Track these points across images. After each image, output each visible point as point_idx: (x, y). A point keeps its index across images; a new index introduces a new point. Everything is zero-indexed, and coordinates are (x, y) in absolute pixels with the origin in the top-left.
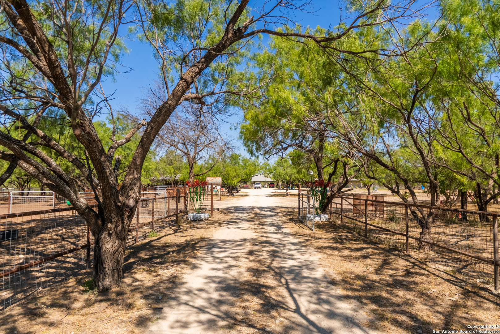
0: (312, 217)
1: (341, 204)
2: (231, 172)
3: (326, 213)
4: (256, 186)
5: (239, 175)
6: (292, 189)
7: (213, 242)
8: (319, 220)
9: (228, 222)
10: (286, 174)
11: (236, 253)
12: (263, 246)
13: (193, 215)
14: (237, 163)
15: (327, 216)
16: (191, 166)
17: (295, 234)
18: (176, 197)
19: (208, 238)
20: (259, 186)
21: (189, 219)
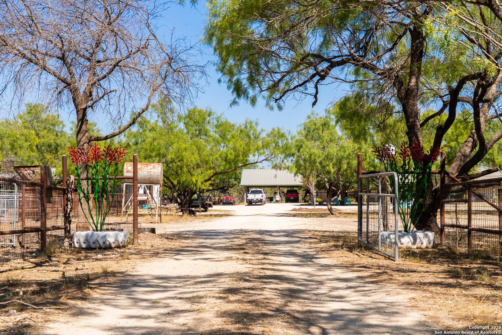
0: (392, 236)
1: (469, 212)
2: (186, 154)
3: (429, 229)
4: (251, 197)
5: (207, 163)
6: (342, 203)
7: (135, 278)
8: (410, 245)
9: (177, 251)
10: (328, 157)
11: (194, 292)
12: (264, 282)
13: (87, 235)
14: (201, 132)
15: (431, 235)
16: (81, 117)
17: (349, 267)
18: (42, 187)
19: (122, 273)
20: (258, 196)
21: (77, 245)
